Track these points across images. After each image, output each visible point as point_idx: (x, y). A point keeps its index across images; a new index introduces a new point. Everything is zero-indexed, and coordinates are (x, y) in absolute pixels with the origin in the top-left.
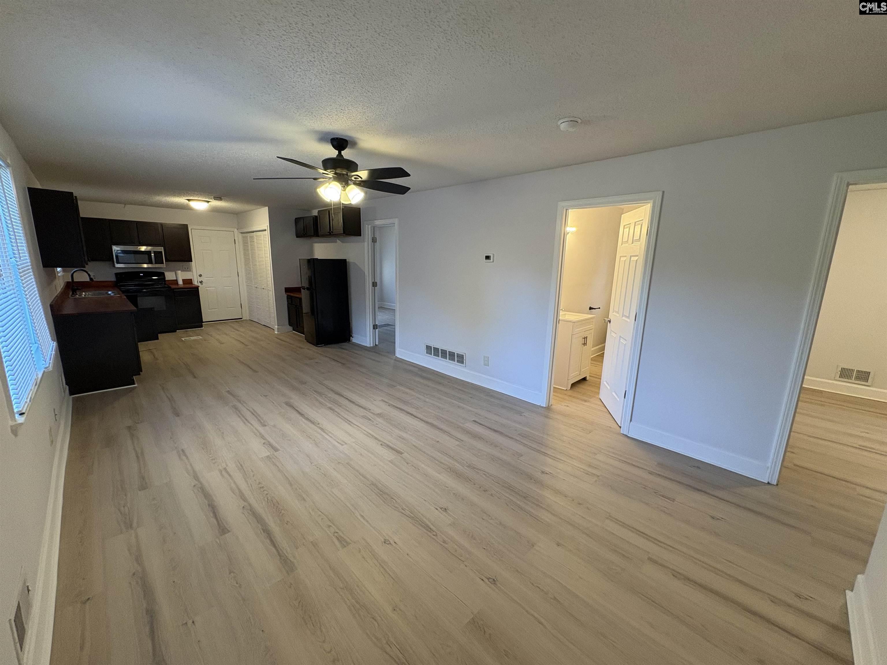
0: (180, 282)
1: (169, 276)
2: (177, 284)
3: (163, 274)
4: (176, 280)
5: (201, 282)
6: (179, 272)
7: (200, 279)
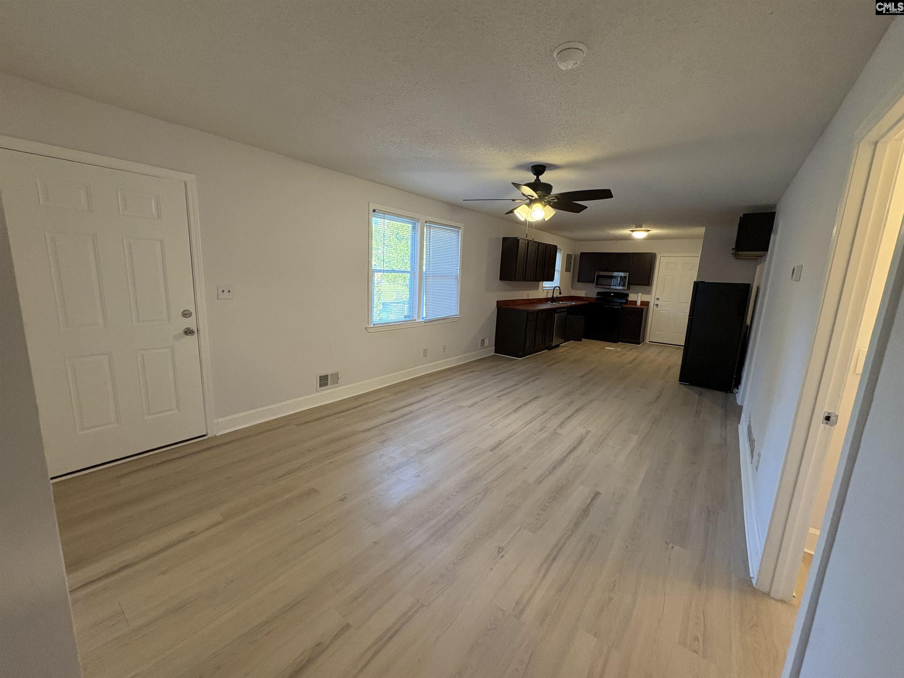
0: (639, 303)
1: (632, 297)
2: (636, 304)
3: (627, 295)
4: (636, 302)
5: (657, 305)
6: (640, 294)
7: (657, 302)
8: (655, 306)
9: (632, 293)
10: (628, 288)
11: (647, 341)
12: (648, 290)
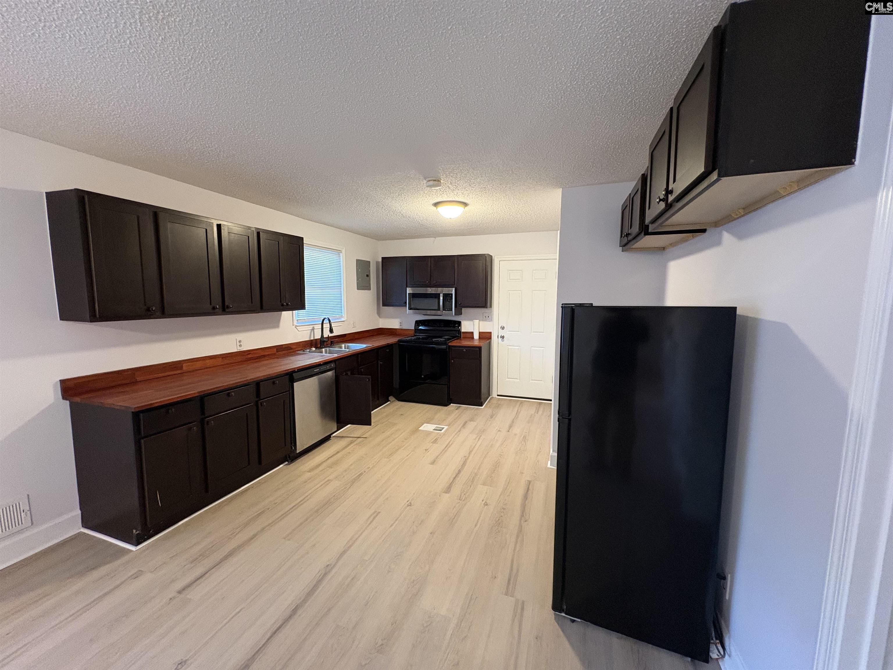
1: (466, 326)
2: (472, 339)
3: (459, 323)
4: (472, 333)
5: (503, 337)
6: (476, 322)
7: (502, 333)
8: (500, 339)
9: (465, 320)
10: (459, 312)
11: (494, 394)
12: (487, 315)
